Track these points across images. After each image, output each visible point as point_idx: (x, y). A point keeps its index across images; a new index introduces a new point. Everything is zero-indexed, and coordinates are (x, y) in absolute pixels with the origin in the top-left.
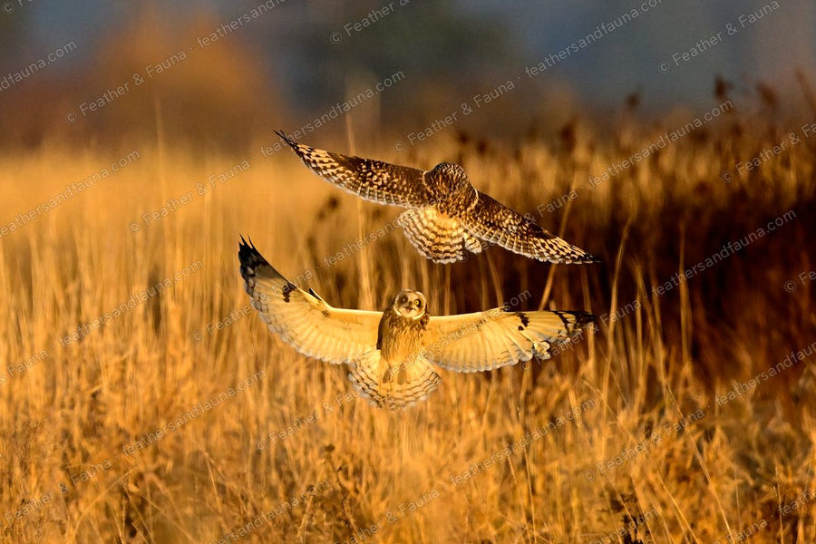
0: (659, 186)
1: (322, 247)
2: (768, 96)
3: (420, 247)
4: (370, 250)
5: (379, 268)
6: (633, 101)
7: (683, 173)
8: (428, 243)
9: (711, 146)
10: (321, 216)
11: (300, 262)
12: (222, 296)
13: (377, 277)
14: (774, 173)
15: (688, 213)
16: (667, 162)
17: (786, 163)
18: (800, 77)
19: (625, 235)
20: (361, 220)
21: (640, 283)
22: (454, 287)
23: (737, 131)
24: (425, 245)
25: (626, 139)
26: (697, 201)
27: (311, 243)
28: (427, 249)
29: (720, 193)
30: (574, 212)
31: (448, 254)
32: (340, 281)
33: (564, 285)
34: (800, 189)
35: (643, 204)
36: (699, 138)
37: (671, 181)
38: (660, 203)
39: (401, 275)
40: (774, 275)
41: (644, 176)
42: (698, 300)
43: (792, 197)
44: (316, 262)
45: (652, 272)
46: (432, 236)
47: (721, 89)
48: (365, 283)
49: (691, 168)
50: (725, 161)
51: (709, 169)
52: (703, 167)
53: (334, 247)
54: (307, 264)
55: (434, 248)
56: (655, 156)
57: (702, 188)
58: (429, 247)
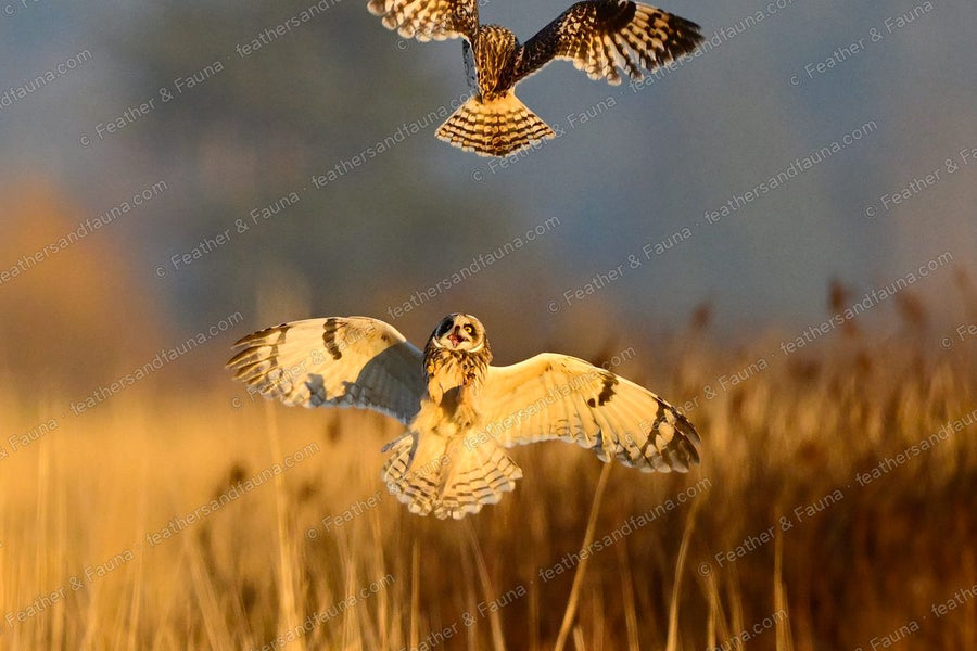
0: (742, 449)
1: (220, 543)
2: (912, 310)
3: (478, 149)
4: (295, 549)
5: (309, 577)
6: (702, 317)
7: (779, 427)
8: (486, 139)
9: (823, 388)
10: (219, 494)
11: (187, 566)
12: (65, 619)
13: (305, 588)
14: (921, 428)
15: (787, 492)
16: (754, 410)
17: (940, 415)
18: (961, 278)
19: (690, 525)
20: (281, 503)
21: (713, 600)
22: (424, 606)
23: (863, 364)
24: (484, 144)
25: (692, 374)
26: (803, 472)
27: (204, 538)
28: (488, 148)
29: (838, 460)
30: (611, 489)
31: (518, 142)
32: (249, 598)
33: (596, 604)
34: (962, 454)
35: (718, 477)
36: (804, 373)
37: (761, 440)
38: (745, 476)
39: (343, 587)
40: (921, 587)
41: (720, 434)
42: (803, 623)
43: (950, 467)
44: (211, 568)
45: (732, 584)
46: (487, 129)
47: (838, 298)
48: (288, 599)
49: (792, 421)
50: (845, 411)
51: (822, 424)
52: (812, 419)
53: (238, 546)
54: (197, 570)
55: (495, 141)
56: (737, 402)
57: (809, 452)
58: (490, 144)
